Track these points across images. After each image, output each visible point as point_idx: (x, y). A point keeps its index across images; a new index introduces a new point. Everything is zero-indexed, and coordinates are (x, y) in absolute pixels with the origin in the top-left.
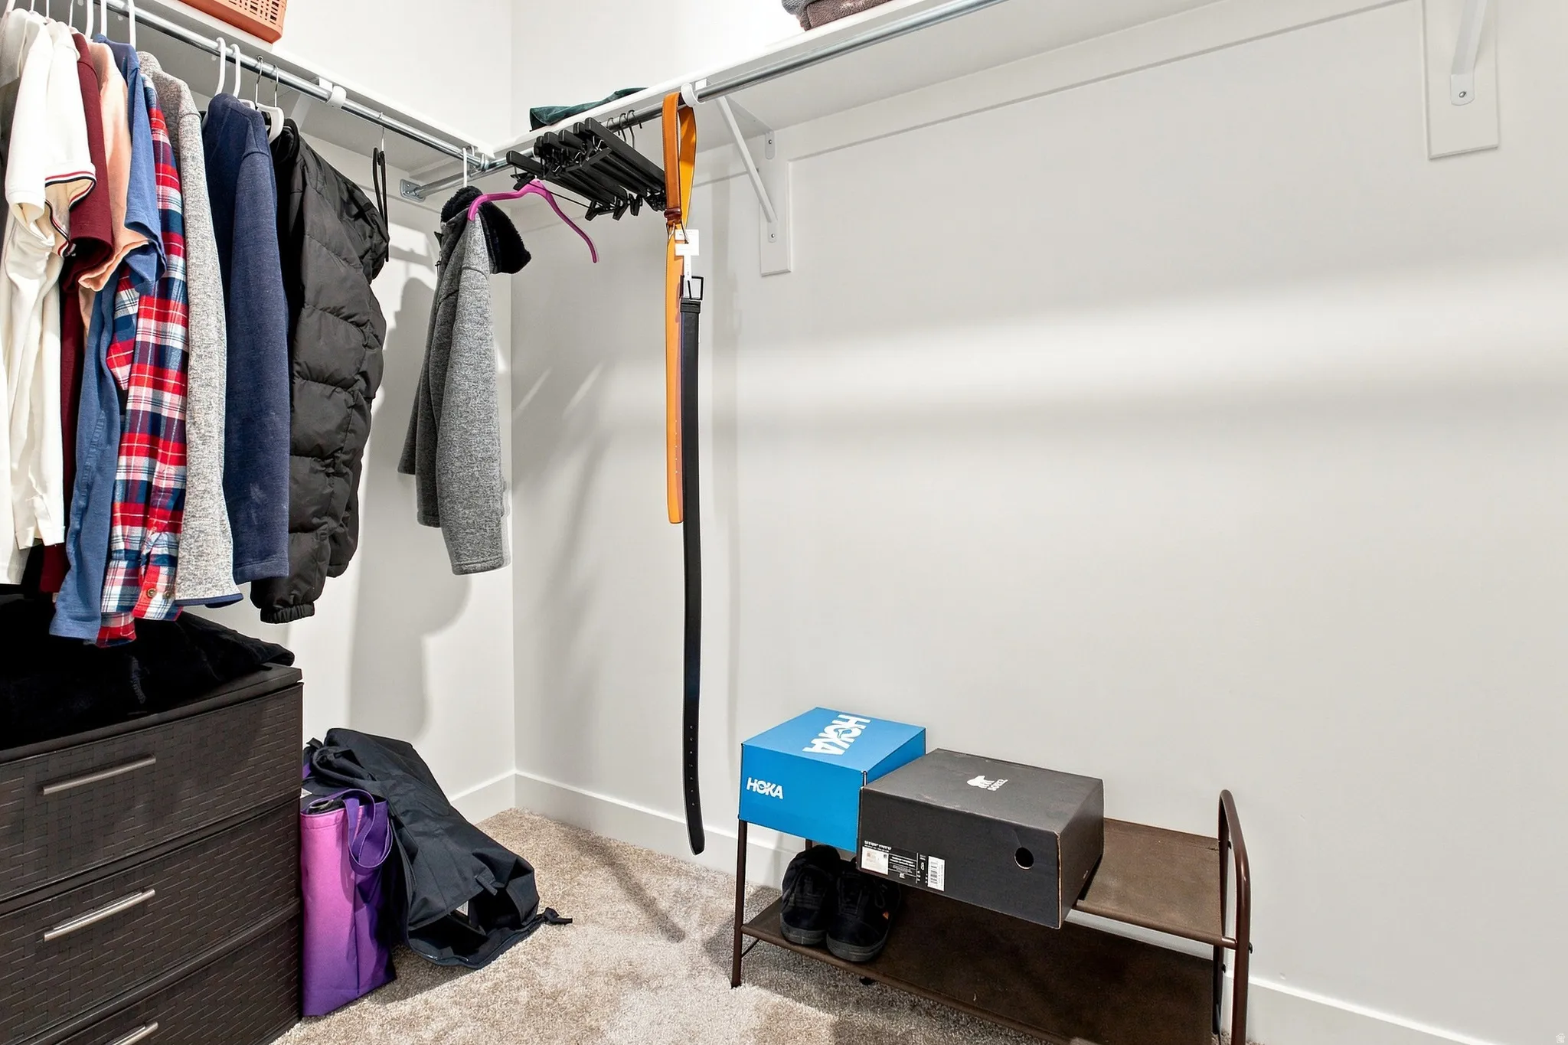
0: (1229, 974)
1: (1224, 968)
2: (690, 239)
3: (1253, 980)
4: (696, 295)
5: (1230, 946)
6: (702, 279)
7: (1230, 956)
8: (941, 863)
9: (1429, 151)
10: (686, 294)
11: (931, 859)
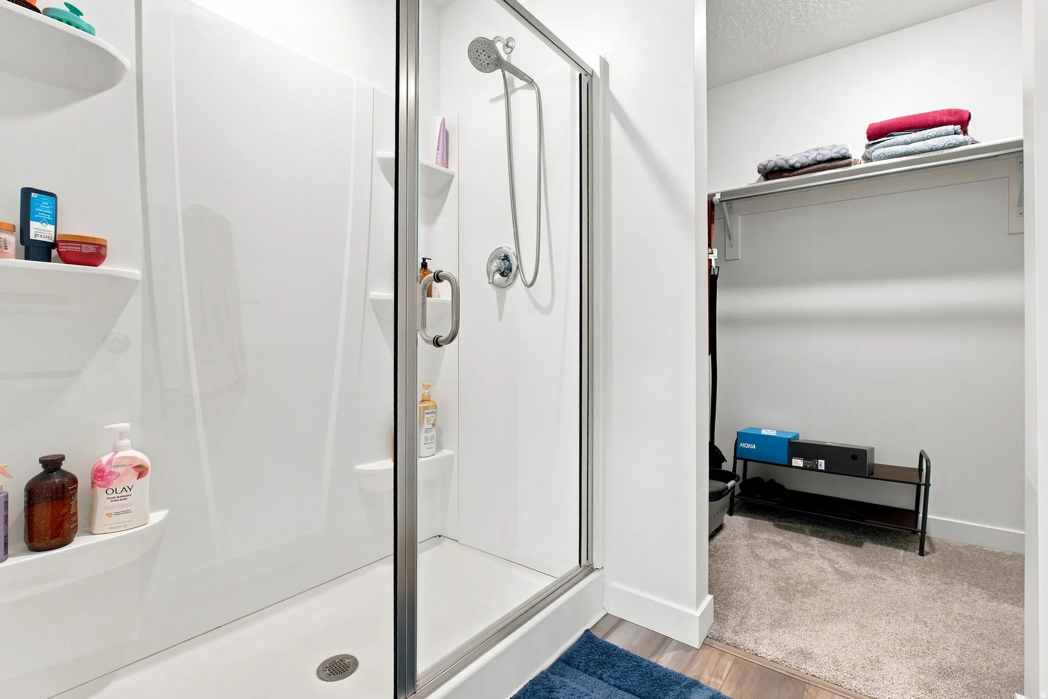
0: (921, 515)
1: (919, 513)
2: (714, 252)
3: (929, 516)
4: (716, 273)
5: (923, 485)
6: (719, 267)
7: (923, 488)
8: (823, 462)
9: (1008, 232)
10: (712, 273)
11: (819, 460)
